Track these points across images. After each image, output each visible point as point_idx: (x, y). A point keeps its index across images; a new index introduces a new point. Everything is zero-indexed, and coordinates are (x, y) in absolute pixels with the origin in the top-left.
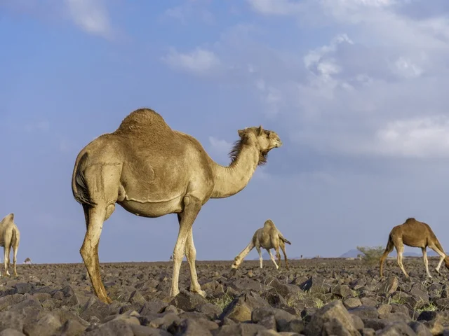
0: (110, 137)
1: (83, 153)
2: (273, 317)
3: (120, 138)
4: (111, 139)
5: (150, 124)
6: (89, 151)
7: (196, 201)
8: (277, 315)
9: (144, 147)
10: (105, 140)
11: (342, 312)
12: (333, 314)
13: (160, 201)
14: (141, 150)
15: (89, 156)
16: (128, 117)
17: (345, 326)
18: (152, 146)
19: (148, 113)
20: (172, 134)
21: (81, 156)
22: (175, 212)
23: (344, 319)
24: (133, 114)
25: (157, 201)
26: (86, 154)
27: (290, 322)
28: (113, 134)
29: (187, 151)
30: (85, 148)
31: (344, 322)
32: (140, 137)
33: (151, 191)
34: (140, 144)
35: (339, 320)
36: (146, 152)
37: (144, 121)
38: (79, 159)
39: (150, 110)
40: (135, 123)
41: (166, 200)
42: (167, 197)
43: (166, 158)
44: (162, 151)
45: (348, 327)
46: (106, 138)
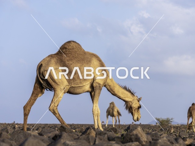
0: (53, 56)
1: (40, 64)
2: (106, 135)
3: (58, 56)
4: (54, 57)
5: (73, 49)
6: (43, 63)
7: (99, 85)
8: (109, 134)
9: (70, 60)
10: (51, 57)
11: (140, 132)
12: (136, 132)
13: (78, 86)
14: (68, 61)
15: (43, 65)
16: (63, 45)
17: (142, 139)
18: (74, 59)
19: (73, 43)
20: (85, 53)
21: (39, 66)
22: (88, 92)
23: (141, 135)
24: (65, 44)
25: (77, 86)
26: (42, 65)
27: (115, 138)
28: (55, 54)
29: (93, 61)
30: (41, 62)
31: (142, 136)
32: (68, 55)
33: (73, 81)
34: (68, 58)
35: (139, 135)
36: (71, 62)
37: (70, 47)
38: (38, 67)
39: (74, 42)
40: (66, 48)
41: (82, 85)
42: (82, 84)
43: (81, 65)
44: (79, 62)
45: (143, 139)
46: (51, 56)
